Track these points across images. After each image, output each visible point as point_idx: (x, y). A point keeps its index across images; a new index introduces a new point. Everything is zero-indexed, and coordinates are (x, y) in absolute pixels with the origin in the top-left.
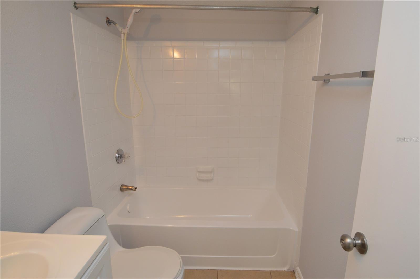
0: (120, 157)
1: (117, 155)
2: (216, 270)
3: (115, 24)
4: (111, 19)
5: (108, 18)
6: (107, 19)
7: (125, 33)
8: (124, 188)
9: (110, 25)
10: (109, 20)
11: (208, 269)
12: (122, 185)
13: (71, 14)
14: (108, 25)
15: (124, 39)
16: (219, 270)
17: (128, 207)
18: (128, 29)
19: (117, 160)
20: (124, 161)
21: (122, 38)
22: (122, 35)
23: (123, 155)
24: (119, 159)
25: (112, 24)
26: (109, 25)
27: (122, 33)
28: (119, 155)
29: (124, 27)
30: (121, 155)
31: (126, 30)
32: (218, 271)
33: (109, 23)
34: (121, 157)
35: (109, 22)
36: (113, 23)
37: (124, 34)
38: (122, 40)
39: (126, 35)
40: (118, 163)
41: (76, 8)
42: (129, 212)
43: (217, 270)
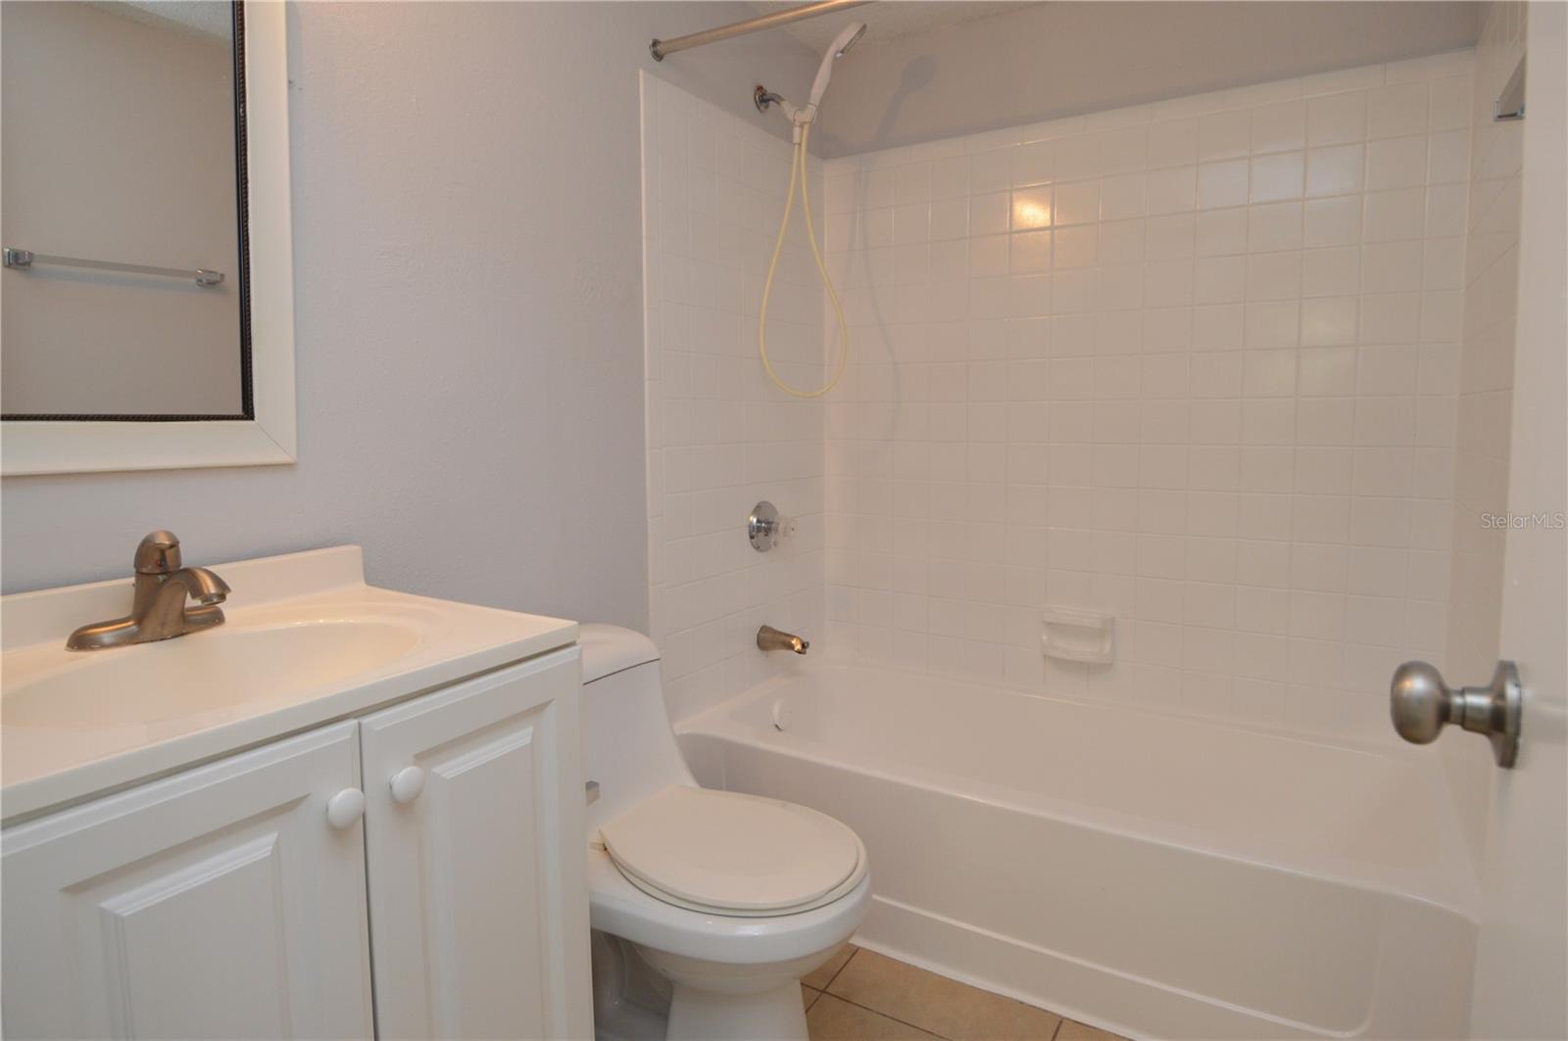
0: (764, 530)
1: (755, 520)
2: (1055, 1014)
3: (776, 99)
4: (770, 89)
5: (760, 88)
6: (758, 89)
7: (805, 123)
8: (770, 640)
9: (767, 107)
10: (763, 95)
11: (1022, 1003)
12: (764, 629)
13: (641, 72)
14: (759, 108)
15: (800, 144)
16: (1068, 1019)
17: (776, 710)
18: (814, 108)
19: (752, 537)
20: (775, 544)
21: (796, 140)
22: (797, 131)
23: (772, 523)
24: (761, 534)
25: (771, 102)
26: (762, 108)
27: (797, 124)
28: (758, 521)
29: (802, 106)
30: (768, 523)
31: (809, 113)
32: (1061, 1022)
33: (764, 104)
34: (768, 531)
35: (763, 98)
36: (773, 100)
37: (802, 126)
38: (797, 146)
39: (806, 127)
40: (758, 548)
41: (658, 56)
42: (777, 726)
43: (1059, 1016)
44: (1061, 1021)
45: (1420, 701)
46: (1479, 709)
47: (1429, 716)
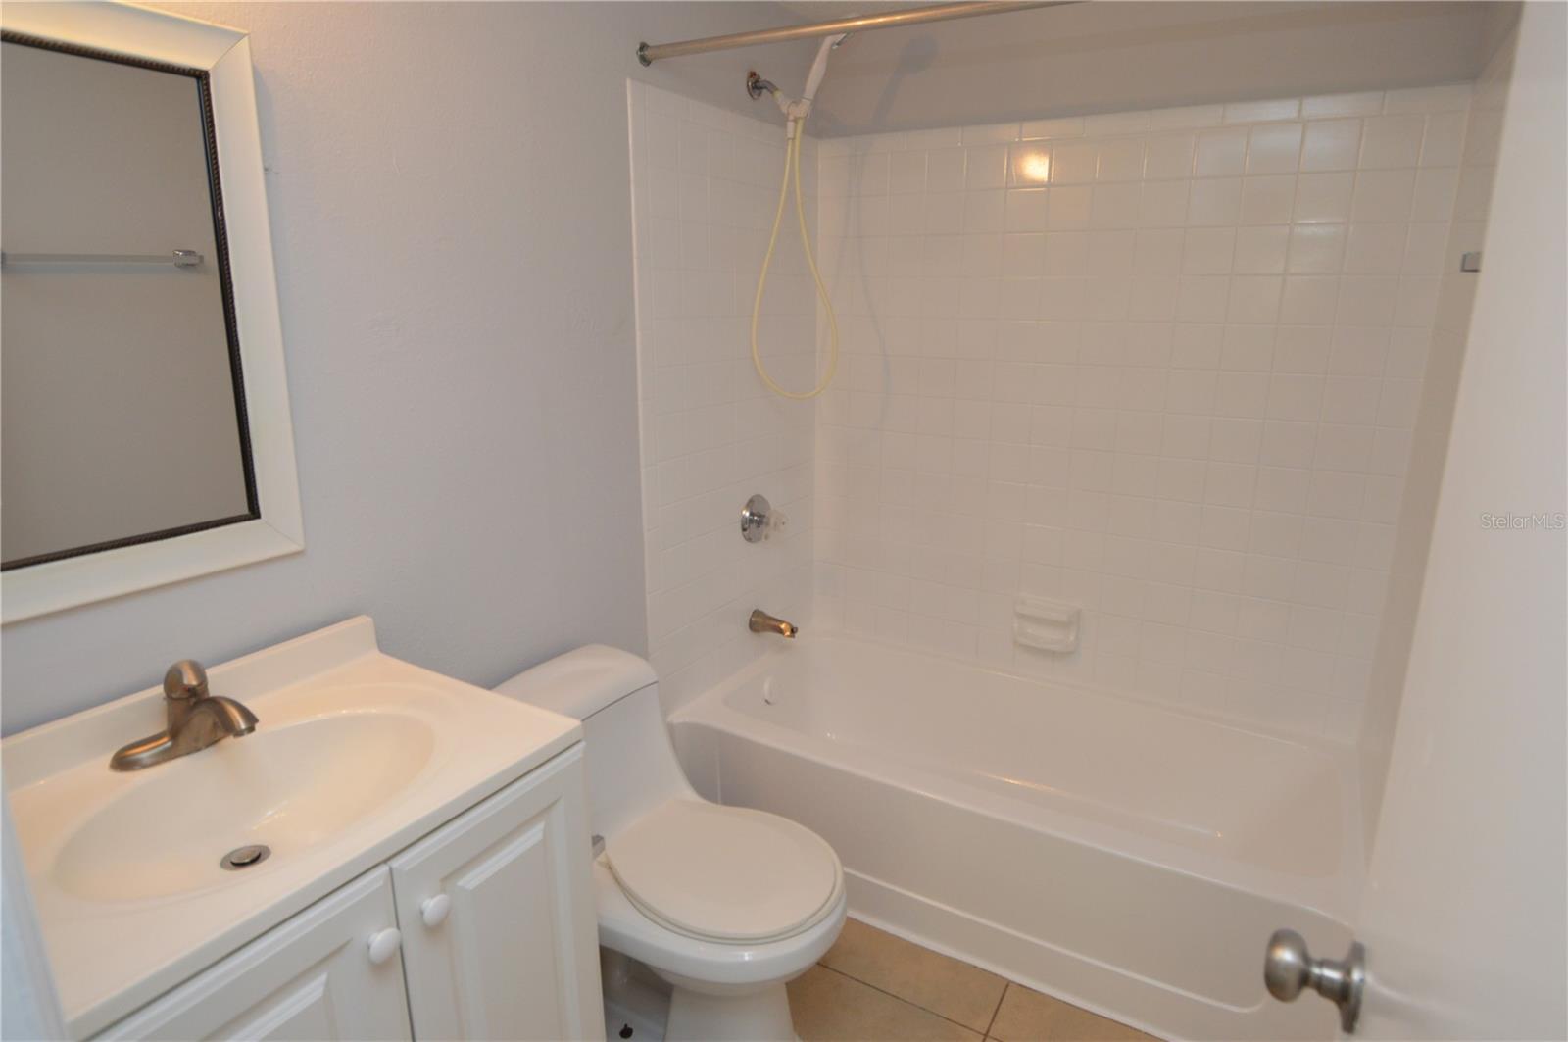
0: (756, 522)
1: (747, 514)
2: (1003, 978)
3: (771, 88)
4: (764, 77)
5: (753, 74)
6: (751, 77)
7: (799, 118)
8: (761, 623)
9: (759, 95)
10: (757, 82)
11: (975, 967)
12: (757, 613)
13: (629, 82)
14: (752, 96)
15: (793, 139)
16: (1013, 982)
17: (767, 687)
18: (809, 103)
19: (744, 530)
20: (767, 538)
21: (790, 135)
22: (791, 124)
23: (764, 516)
24: (753, 526)
25: (765, 91)
26: (755, 97)
27: (791, 117)
28: (752, 514)
29: (796, 99)
30: (760, 516)
31: (803, 109)
32: (1007, 986)
33: (757, 92)
34: (759, 523)
35: (756, 85)
36: (766, 88)
37: (795, 120)
38: (790, 142)
39: (800, 123)
40: (749, 540)
41: (645, 61)
42: (767, 701)
43: (1006, 979)
44: (1008, 984)
45: (1287, 966)
46: (1331, 981)
47: (1292, 979)
